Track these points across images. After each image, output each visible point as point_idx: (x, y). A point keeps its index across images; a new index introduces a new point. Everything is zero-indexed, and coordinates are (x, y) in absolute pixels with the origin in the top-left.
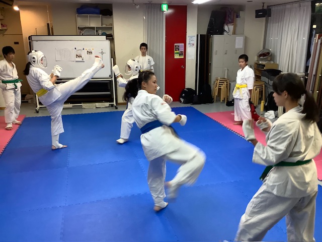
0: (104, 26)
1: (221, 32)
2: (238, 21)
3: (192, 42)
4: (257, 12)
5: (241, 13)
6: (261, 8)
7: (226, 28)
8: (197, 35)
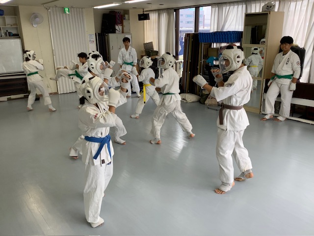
0: (9, 26)
1: (114, 31)
2: (125, 22)
3: (92, 39)
4: (139, 16)
5: (126, 15)
6: (142, 13)
7: (117, 27)
8: (96, 34)
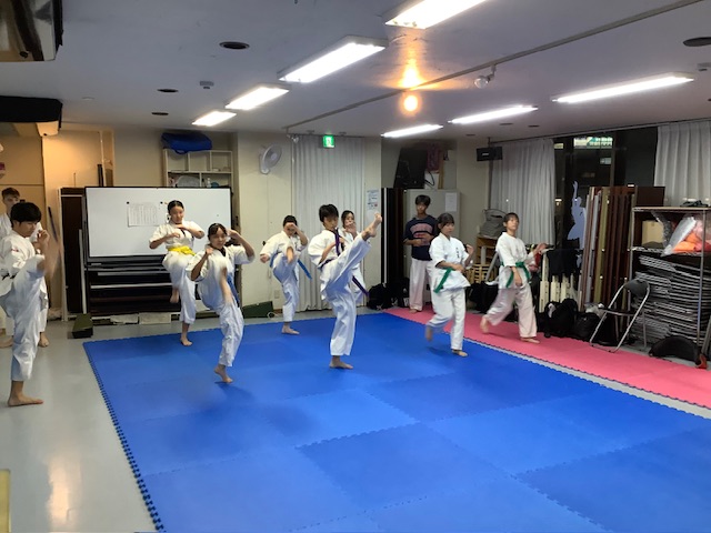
0: (216, 171)
1: (420, 184)
2: (447, 166)
3: (373, 201)
4: (480, 152)
5: (449, 152)
6: (486, 146)
7: (428, 177)
8: (383, 190)
